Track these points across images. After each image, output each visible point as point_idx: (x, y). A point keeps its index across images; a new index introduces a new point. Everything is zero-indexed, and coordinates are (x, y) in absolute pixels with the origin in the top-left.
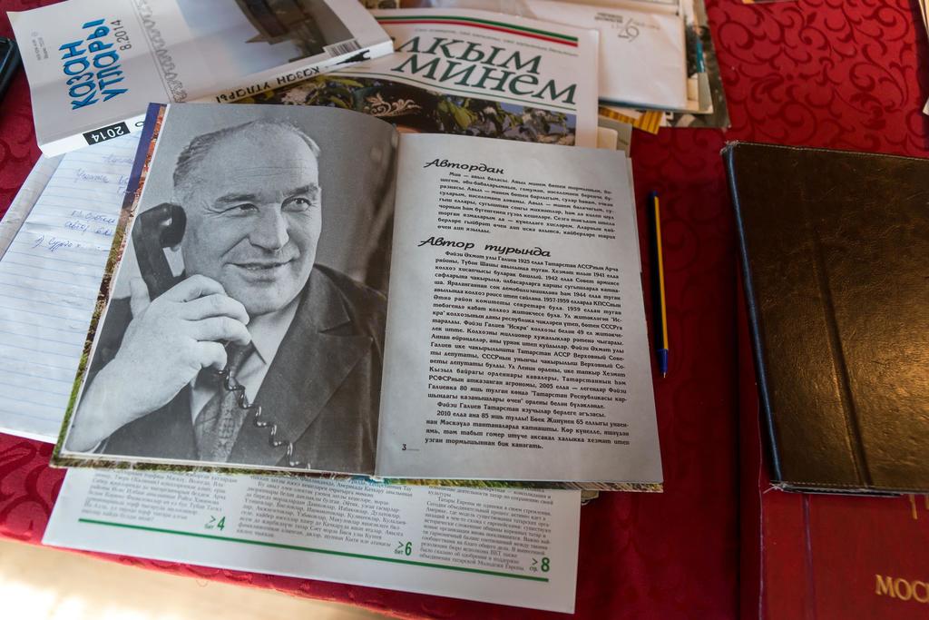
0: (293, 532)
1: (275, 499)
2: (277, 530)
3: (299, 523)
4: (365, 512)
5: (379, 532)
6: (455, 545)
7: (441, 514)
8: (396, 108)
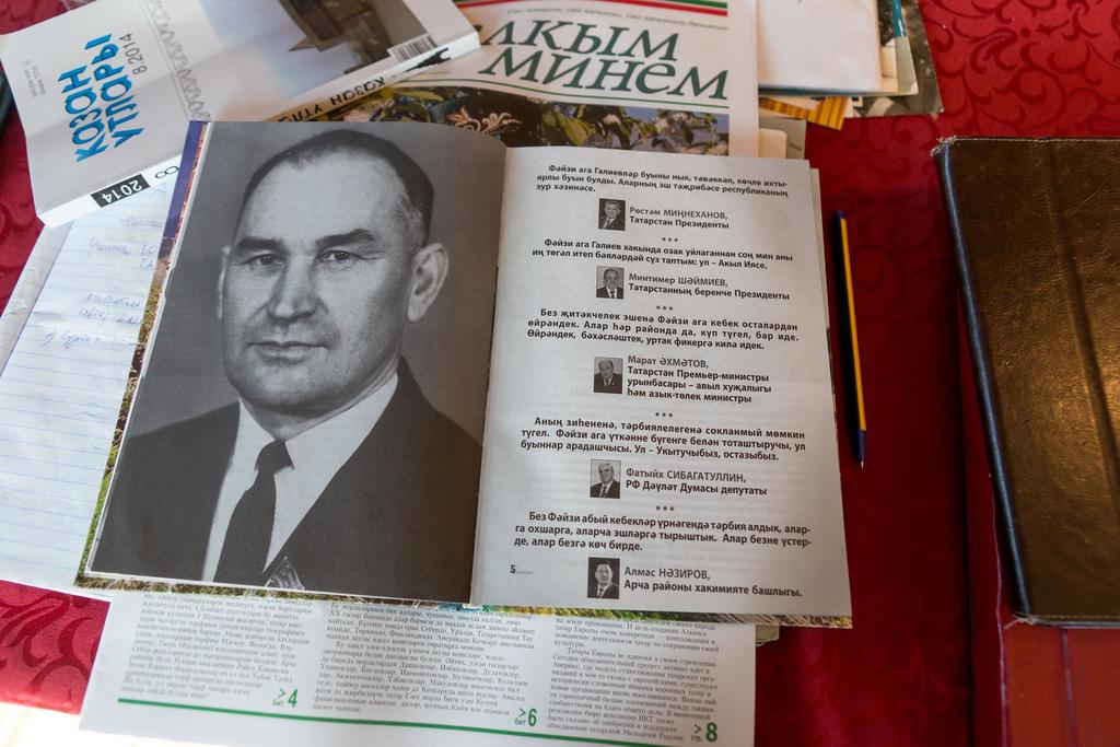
0: (385, 703)
1: (359, 662)
2: (364, 702)
3: (391, 691)
4: (475, 672)
5: (494, 697)
6: (592, 710)
7: (573, 670)
8: (487, 126)
